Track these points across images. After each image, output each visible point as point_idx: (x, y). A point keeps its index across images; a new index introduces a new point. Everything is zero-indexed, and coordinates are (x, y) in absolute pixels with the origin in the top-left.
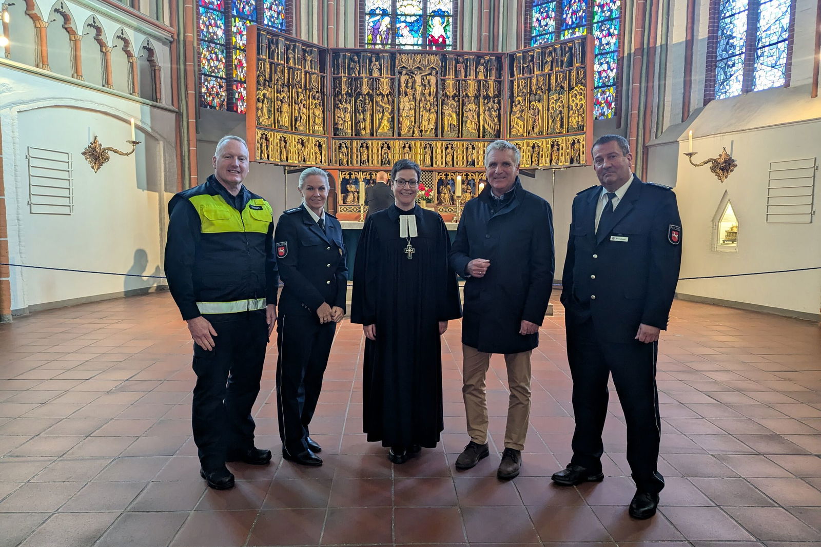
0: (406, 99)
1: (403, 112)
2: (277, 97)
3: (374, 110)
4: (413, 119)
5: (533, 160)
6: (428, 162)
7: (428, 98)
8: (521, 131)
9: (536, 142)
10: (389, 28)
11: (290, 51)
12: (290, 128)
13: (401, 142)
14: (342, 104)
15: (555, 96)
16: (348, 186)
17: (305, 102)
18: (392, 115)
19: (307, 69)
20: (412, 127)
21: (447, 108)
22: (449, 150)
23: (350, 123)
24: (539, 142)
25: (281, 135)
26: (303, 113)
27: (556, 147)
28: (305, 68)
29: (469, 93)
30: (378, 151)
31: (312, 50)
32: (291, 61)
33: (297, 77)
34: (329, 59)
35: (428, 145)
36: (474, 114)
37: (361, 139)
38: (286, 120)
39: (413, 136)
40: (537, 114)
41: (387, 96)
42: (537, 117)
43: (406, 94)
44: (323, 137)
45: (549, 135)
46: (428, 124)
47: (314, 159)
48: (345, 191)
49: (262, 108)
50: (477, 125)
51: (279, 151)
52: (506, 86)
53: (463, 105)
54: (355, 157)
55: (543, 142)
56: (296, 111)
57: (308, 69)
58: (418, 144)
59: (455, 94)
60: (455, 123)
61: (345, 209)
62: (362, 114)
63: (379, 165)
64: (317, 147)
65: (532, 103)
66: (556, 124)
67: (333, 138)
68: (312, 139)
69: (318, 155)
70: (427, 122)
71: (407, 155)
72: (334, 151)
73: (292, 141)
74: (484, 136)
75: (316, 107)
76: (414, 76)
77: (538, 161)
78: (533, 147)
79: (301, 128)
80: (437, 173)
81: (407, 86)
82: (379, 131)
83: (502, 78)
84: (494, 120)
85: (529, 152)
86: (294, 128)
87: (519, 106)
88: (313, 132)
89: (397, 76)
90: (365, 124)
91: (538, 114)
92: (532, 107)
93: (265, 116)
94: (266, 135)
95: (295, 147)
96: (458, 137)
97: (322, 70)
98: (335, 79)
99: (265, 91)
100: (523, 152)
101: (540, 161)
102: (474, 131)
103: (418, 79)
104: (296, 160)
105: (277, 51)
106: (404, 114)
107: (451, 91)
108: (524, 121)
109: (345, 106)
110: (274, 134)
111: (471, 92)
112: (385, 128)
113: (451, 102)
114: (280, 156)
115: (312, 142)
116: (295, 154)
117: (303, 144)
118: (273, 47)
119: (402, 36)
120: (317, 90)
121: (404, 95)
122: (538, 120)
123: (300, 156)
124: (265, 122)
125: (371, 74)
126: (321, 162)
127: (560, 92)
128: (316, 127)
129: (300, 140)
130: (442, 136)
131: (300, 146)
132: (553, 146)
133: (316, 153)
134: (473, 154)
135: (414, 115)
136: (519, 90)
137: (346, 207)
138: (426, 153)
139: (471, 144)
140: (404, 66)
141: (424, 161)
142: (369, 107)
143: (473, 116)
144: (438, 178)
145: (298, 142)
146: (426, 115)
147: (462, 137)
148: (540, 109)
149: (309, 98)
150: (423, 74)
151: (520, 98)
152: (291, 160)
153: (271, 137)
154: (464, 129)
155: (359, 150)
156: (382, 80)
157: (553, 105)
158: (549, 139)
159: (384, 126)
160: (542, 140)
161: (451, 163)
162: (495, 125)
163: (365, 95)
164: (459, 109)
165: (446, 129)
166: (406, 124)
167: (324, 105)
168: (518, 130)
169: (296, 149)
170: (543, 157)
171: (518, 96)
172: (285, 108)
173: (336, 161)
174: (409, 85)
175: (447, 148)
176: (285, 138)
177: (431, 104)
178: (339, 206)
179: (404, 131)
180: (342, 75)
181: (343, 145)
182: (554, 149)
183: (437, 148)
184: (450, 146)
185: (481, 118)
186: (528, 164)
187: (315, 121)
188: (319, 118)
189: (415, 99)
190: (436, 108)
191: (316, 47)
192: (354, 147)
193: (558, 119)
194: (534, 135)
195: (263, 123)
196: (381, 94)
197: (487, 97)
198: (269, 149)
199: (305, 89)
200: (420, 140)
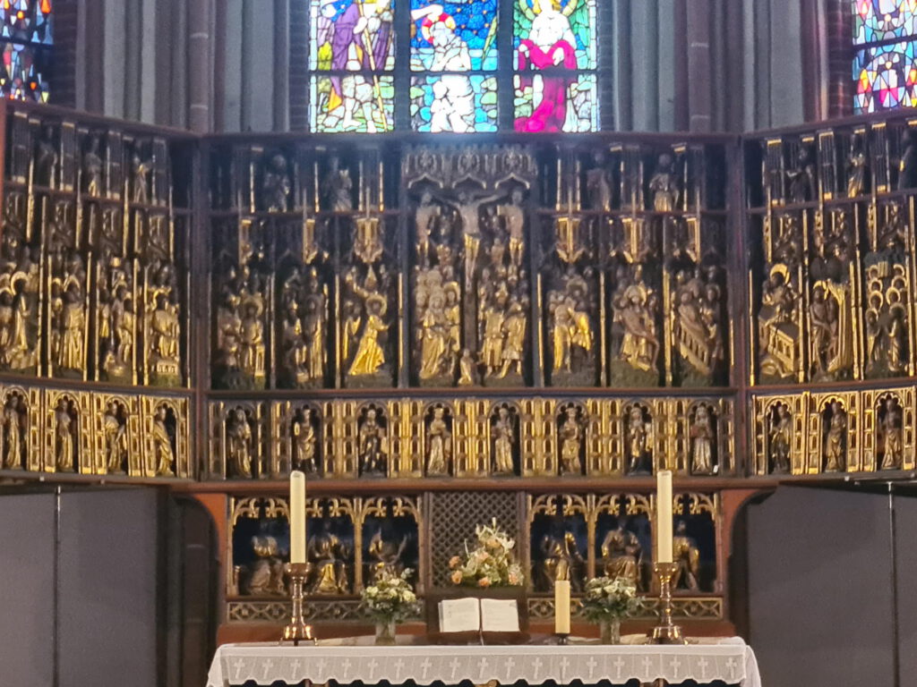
0: (435, 274)
1: (423, 314)
2: (54, 285)
3: (337, 310)
4: (455, 333)
5: (830, 452)
6: (506, 460)
7: (502, 270)
8: (790, 365)
9: (833, 400)
10: (387, 23)
11: (92, 155)
12: (85, 373)
13: (420, 404)
14: (237, 294)
15: (881, 267)
16: (256, 540)
17: (129, 295)
18: (391, 322)
19: (137, 199)
20: (452, 355)
21: (561, 298)
22: (570, 424)
23: (261, 349)
24: (843, 398)
25: (61, 394)
26: (124, 328)
27: (891, 417)
28: (131, 196)
29: (626, 253)
30: (348, 432)
31: (151, 143)
32: (93, 183)
33: (109, 225)
34: (198, 166)
35: (503, 412)
36: (646, 316)
37: (293, 398)
38: (76, 351)
39: (455, 384)
40: (830, 317)
41: (376, 266)
42: (833, 326)
43: (434, 260)
44: (180, 394)
45: (872, 380)
46: (503, 348)
47: (153, 459)
48: (246, 556)
49: (13, 321)
50: (654, 346)
51: (53, 442)
52: (740, 231)
53: (611, 287)
54: (277, 450)
55: (853, 399)
56: (105, 323)
57: (141, 199)
58: (471, 407)
59: (584, 255)
60: (586, 342)
61: (245, 612)
62: (298, 322)
63: (350, 475)
64: (160, 423)
65: (818, 283)
66: (887, 346)
67: (211, 397)
68: (148, 403)
69: (165, 448)
70: (500, 342)
71: (440, 441)
72: (211, 433)
73: (91, 413)
74: (676, 382)
75: (160, 307)
76: (458, 206)
77: (844, 454)
78: (828, 414)
79: (118, 371)
80: (530, 497)
81: (435, 237)
82: (353, 371)
83: (728, 206)
84: (708, 333)
85: (815, 428)
86: (97, 372)
87: (779, 292)
88: (151, 381)
89: (405, 206)
90: (308, 353)
91: (837, 318)
92: (817, 296)
93: (20, 343)
94: (20, 398)
95: (99, 427)
96: (598, 383)
97: (180, 201)
98: (216, 223)
99: (20, 275)
100: (799, 429)
101: (849, 457)
102: (645, 367)
103: (470, 216)
104: (100, 465)
105: (55, 162)
106: (428, 320)
107: (568, 250)
108: (795, 336)
109: (246, 301)
110: (42, 394)
111: (634, 251)
112: (370, 361)
113: (571, 279)
114: (57, 456)
115: (148, 410)
116: (100, 447)
117: (121, 417)
118: (46, 150)
119: (430, 44)
120: (163, 257)
121: (427, 263)
122: (837, 334)
123: (114, 455)
124: (20, 361)
125: (326, 203)
126: (173, 467)
127: (895, 256)
128: (161, 367)
129: (115, 407)
130: (548, 382)
131: (111, 424)
132: (882, 412)
133: (158, 443)
134: (645, 434)
135: (457, 321)
136: (777, 244)
137: (250, 605)
138: (496, 435)
139: (637, 405)
140: (425, 179)
141: (493, 458)
142: (320, 301)
143: (642, 321)
144: (532, 511)
145: (108, 413)
146: (495, 322)
147: (608, 384)
148: (840, 302)
149: (141, 283)
150: (484, 201)
151: (782, 268)
152: (86, 465)
153: (33, 401)
154: (615, 359)
155: (288, 431)
156: (361, 221)
157: (876, 292)
158: (871, 392)
159: (365, 357)
160: (852, 393)
161: (577, 462)
162: (711, 345)
163: (309, 267)
164: (598, 300)
165: (558, 361)
166: (435, 347)
167: (183, 301)
168: (781, 364)
169: (101, 433)
170: (857, 444)
171: (776, 260)
172: (76, 317)
173: (218, 465)
174: (443, 232)
175: (562, 419)
176: (71, 403)
177: (510, 289)
178: (228, 601)
179: (429, 368)
180: (240, 208)
181: (241, 415)
182: (886, 422)
183: (532, 418)
184: (572, 413)
185: (668, 324)
186: (814, 466)
187: (157, 346)
188: (168, 339)
189: (459, 273)
190: (525, 299)
191: (161, 136)
192: (274, 420)
193: (892, 334)
194: (825, 379)
195: (14, 365)
196: (357, 262)
197: (684, 263)
198: (26, 438)
199: (131, 255)
200: (480, 395)
